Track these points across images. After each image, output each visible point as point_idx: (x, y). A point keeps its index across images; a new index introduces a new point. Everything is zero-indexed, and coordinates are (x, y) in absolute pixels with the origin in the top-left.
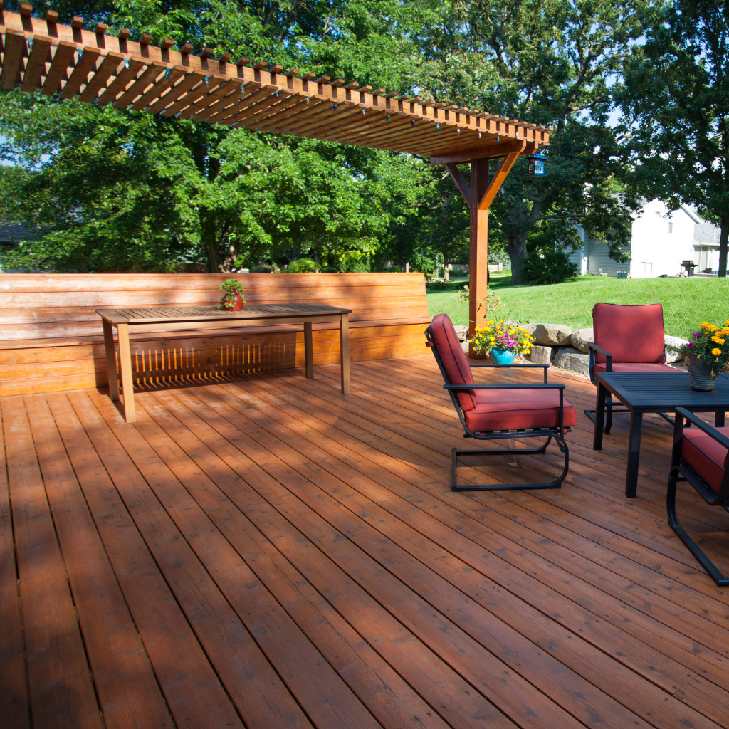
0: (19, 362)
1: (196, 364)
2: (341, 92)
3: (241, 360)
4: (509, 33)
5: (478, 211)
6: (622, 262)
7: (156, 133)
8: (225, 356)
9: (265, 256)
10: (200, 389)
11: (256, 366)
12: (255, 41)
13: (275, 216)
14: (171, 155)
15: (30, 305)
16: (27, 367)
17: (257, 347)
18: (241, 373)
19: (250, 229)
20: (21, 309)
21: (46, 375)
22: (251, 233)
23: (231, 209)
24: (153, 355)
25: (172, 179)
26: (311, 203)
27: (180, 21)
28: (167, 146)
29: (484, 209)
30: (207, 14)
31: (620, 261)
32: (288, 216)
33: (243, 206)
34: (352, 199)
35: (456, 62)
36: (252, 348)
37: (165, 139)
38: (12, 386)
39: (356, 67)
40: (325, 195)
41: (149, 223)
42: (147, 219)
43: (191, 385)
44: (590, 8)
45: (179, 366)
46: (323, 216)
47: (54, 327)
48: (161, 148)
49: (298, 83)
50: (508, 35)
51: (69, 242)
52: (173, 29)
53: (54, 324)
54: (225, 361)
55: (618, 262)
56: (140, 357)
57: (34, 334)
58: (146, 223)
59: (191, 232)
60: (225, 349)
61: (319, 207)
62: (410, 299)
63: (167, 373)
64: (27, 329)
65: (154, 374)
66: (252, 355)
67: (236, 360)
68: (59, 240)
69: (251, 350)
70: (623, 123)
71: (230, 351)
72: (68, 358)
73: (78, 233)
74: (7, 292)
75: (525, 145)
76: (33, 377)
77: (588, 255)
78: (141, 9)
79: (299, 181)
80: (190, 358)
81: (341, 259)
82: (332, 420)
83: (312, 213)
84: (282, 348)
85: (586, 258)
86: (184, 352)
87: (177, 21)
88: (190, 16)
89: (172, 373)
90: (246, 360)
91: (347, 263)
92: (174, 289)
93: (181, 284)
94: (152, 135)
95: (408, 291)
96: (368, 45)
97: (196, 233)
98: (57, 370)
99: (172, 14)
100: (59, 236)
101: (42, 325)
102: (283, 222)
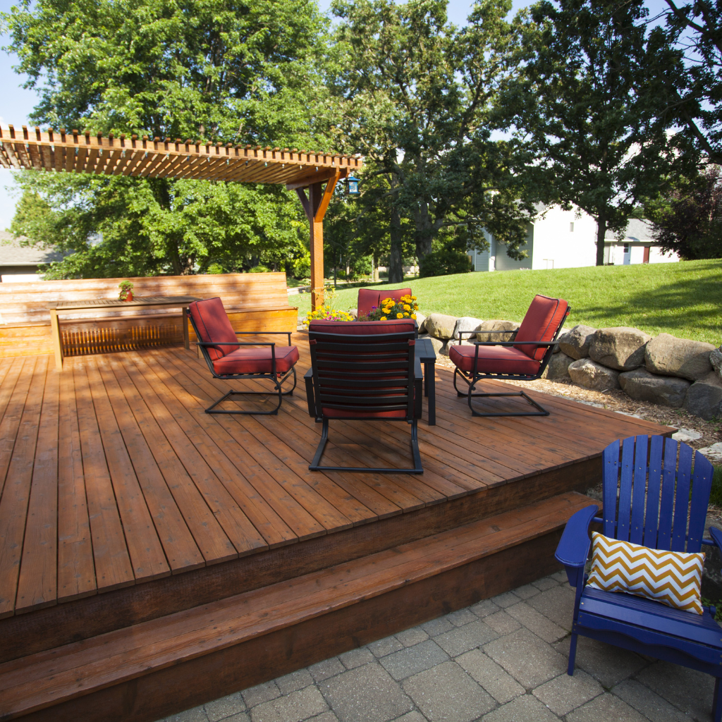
0: (14, 336)
1: (117, 339)
2: (192, 148)
3: (146, 337)
4: (407, 71)
5: (315, 224)
6: (520, 260)
7: (131, 180)
8: (135, 333)
9: (237, 266)
10: (114, 354)
11: (157, 340)
12: (196, 107)
13: (212, 235)
14: (141, 195)
15: (23, 301)
16: (17, 339)
17: (156, 328)
18: (147, 345)
19: (192, 245)
20: (18, 304)
21: (28, 343)
22: (192, 248)
23: (178, 232)
24: (89, 333)
25: (139, 213)
26: (238, 224)
27: (144, 100)
28: (139, 189)
29: (319, 222)
30: (161, 92)
31: (518, 259)
32: (220, 234)
33: (186, 229)
34: (270, 218)
35: (362, 101)
36: (153, 328)
37: (139, 185)
38: (9, 351)
39: (270, 116)
40: (250, 216)
41: (131, 245)
42: (129, 242)
43: (108, 352)
44: (477, 41)
45: (106, 340)
46: (248, 233)
47: (35, 315)
48: (135, 191)
49: (162, 145)
50: (407, 73)
51: (80, 261)
52: (137, 106)
53: (36, 313)
54: (135, 337)
55: (516, 259)
56: (77, 334)
57: (25, 319)
58: (128, 245)
59: (159, 250)
60: (135, 329)
61: (244, 226)
62: (273, 293)
63: (99, 344)
64: (21, 316)
65: (91, 345)
66: (153, 333)
67: (143, 337)
68: (73, 260)
69: (153, 330)
70: (516, 137)
71: (139, 330)
72: (39, 333)
73: (85, 255)
74: (10, 293)
75: (338, 171)
76: (21, 345)
77: (495, 254)
78: (116, 97)
79: (225, 207)
80: (113, 334)
81: (294, 266)
82: (174, 373)
83: (239, 231)
84: (174, 328)
85: (493, 258)
86: (112, 330)
87: (140, 101)
88: (149, 96)
89: (102, 344)
90: (150, 336)
91: (300, 269)
92: (107, 289)
93: (111, 285)
94: (129, 183)
95: (272, 286)
96: (280, 98)
97: (162, 250)
98: (34, 341)
99: (137, 97)
100: (73, 257)
101: (29, 314)
102: (217, 239)
